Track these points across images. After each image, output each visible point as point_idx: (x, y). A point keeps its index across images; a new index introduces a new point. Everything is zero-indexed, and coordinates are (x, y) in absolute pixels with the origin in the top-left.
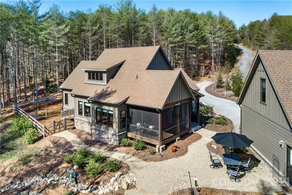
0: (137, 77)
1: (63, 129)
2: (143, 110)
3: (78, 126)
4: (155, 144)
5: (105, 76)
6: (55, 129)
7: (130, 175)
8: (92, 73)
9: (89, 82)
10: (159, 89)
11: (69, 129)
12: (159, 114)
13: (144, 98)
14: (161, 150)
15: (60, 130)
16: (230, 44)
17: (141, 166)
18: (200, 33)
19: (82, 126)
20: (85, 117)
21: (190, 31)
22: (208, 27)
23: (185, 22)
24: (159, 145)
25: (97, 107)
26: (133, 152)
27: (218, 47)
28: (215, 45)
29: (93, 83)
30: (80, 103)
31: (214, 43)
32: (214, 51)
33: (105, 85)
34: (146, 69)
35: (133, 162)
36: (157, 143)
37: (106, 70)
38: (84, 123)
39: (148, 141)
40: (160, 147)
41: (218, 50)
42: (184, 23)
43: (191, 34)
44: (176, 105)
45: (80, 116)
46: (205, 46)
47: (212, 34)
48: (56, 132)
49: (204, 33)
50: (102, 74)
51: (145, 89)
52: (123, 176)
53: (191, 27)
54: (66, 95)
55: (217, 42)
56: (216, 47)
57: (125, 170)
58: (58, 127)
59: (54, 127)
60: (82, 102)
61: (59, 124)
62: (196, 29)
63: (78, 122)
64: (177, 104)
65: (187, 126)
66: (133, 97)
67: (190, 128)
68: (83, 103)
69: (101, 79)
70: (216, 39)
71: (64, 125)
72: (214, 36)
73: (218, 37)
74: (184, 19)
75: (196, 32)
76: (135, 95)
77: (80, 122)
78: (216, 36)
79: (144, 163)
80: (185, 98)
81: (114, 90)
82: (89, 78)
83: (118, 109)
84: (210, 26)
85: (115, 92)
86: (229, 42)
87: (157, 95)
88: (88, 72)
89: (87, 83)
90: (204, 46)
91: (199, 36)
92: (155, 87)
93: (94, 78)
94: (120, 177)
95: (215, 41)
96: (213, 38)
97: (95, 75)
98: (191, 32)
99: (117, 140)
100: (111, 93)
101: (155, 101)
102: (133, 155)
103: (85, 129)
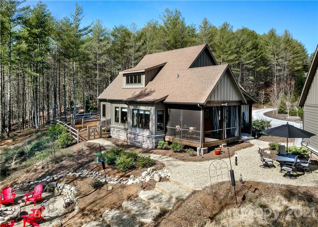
0: (178, 76)
1: (98, 136)
2: (182, 109)
3: (114, 134)
4: (195, 146)
5: (143, 77)
6: (89, 135)
7: (164, 171)
8: (130, 76)
9: (126, 87)
10: (202, 85)
11: (104, 137)
12: (201, 111)
13: (184, 95)
14: (202, 152)
15: (95, 138)
16: (298, 68)
17: (178, 164)
18: (260, 52)
19: (118, 133)
20: (122, 124)
21: (248, 49)
22: (270, 47)
23: (242, 39)
24: (201, 146)
25: (133, 108)
26: (170, 154)
27: (281, 70)
28: (279, 68)
29: (131, 87)
30: (117, 109)
31: (277, 65)
32: (278, 74)
33: (144, 88)
34: (189, 68)
35: (168, 161)
36: (198, 145)
37: (144, 71)
38: (120, 131)
39: (188, 144)
40: (201, 149)
41: (281, 73)
42: (240, 41)
43: (249, 53)
44: (222, 104)
45: (117, 123)
46: (266, 67)
47: (274, 55)
48: (90, 138)
49: (264, 53)
50: (141, 77)
51: (186, 86)
52: (156, 172)
53: (249, 45)
54: (104, 106)
55: (281, 64)
56: (280, 70)
57: (159, 166)
58: (93, 134)
59: (89, 133)
60: (118, 108)
61: (94, 131)
62: (255, 48)
63: (114, 130)
64: (224, 105)
65: (237, 133)
66: (172, 95)
67: (239, 136)
68: (120, 108)
69: (140, 82)
70: (280, 60)
71: (99, 132)
72: (276, 57)
73: (282, 58)
74: (241, 37)
75: (254, 51)
76: (174, 93)
77: (116, 130)
78: (280, 57)
79: (181, 162)
80: (234, 100)
81: (153, 90)
82: (128, 82)
83: (155, 107)
84: (273, 46)
85: (154, 91)
86: (297, 66)
87: (200, 90)
88: (126, 76)
89: (124, 88)
90: (264, 68)
91: (259, 55)
92: (198, 83)
93: (132, 82)
94: (153, 172)
95: (279, 64)
96: (276, 60)
97: (133, 78)
98: (248, 51)
99: (153, 142)
100: (149, 94)
101: (196, 97)
102: (170, 156)
103: (121, 137)
